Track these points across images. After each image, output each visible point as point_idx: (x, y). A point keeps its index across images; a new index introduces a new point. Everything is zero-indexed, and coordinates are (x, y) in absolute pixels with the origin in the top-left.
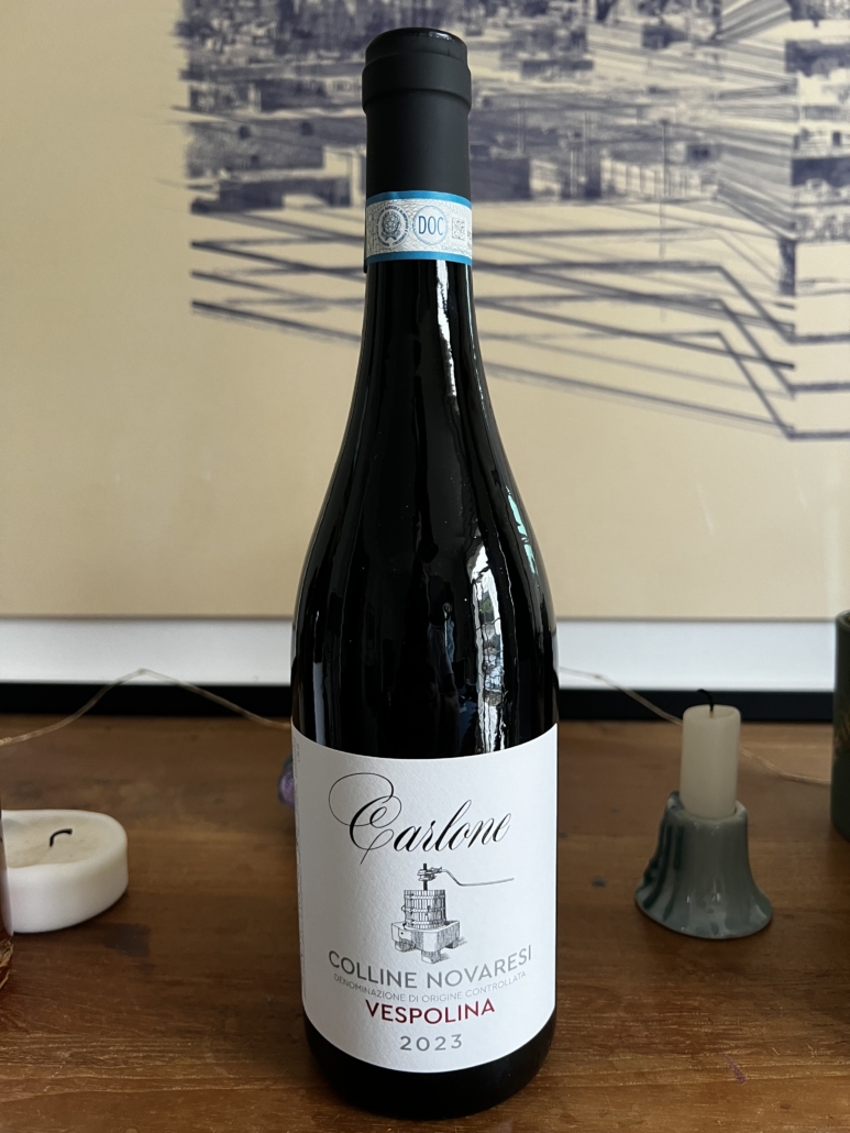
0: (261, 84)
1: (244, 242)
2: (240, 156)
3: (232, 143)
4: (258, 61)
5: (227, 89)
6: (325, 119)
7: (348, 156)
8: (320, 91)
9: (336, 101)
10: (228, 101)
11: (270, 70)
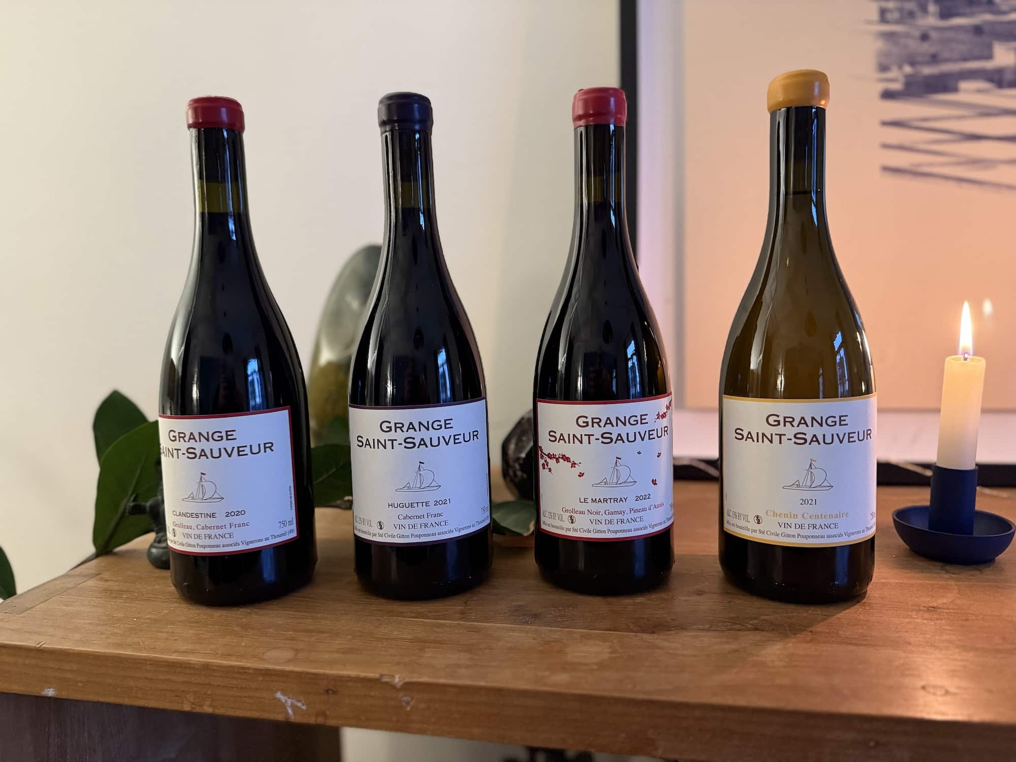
1: (926, 119)
2: (921, 54)
3: (914, 45)
5: (911, 6)
6: (993, 23)
9: (1003, 8)
10: (911, 14)
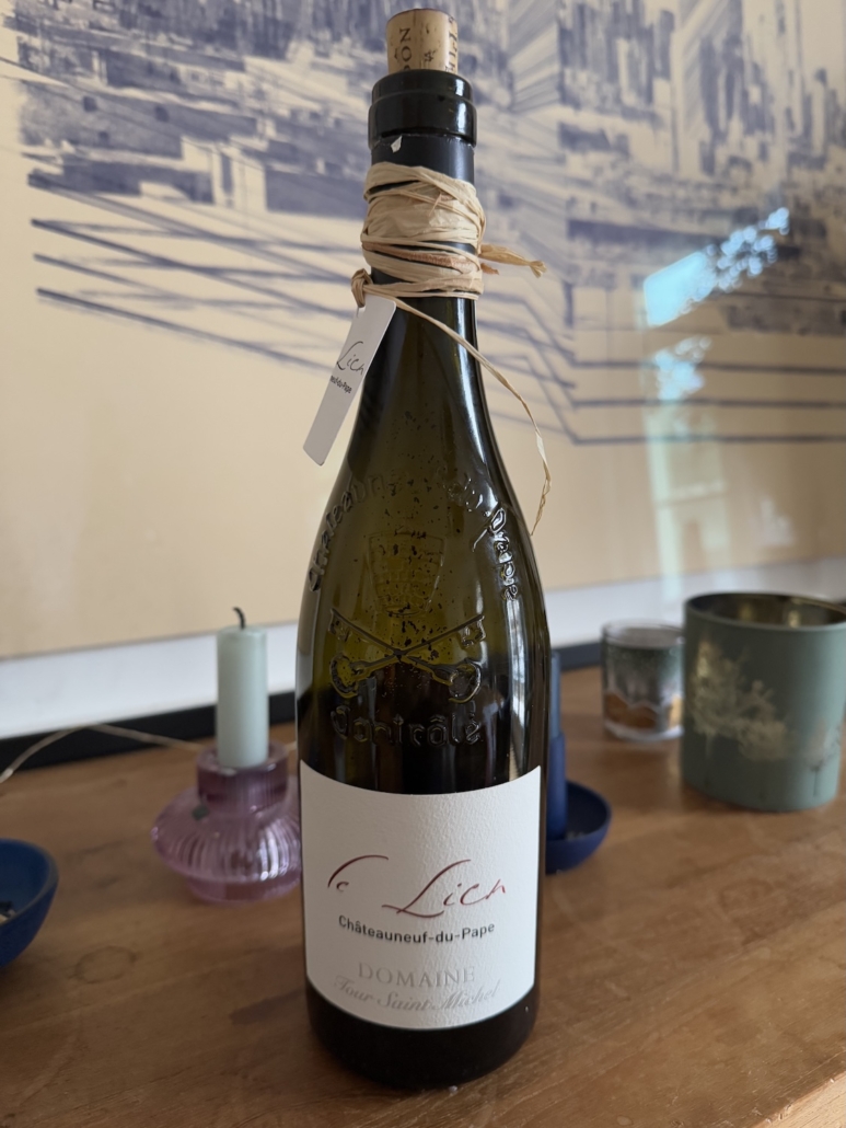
0: (106, 54)
1: (97, 227)
2: (85, 129)
3: (75, 113)
4: (102, 29)
5: (65, 51)
6: (180, 107)
7: (208, 151)
8: (173, 77)
9: (191, 91)
10: (68, 65)
11: (115, 41)
